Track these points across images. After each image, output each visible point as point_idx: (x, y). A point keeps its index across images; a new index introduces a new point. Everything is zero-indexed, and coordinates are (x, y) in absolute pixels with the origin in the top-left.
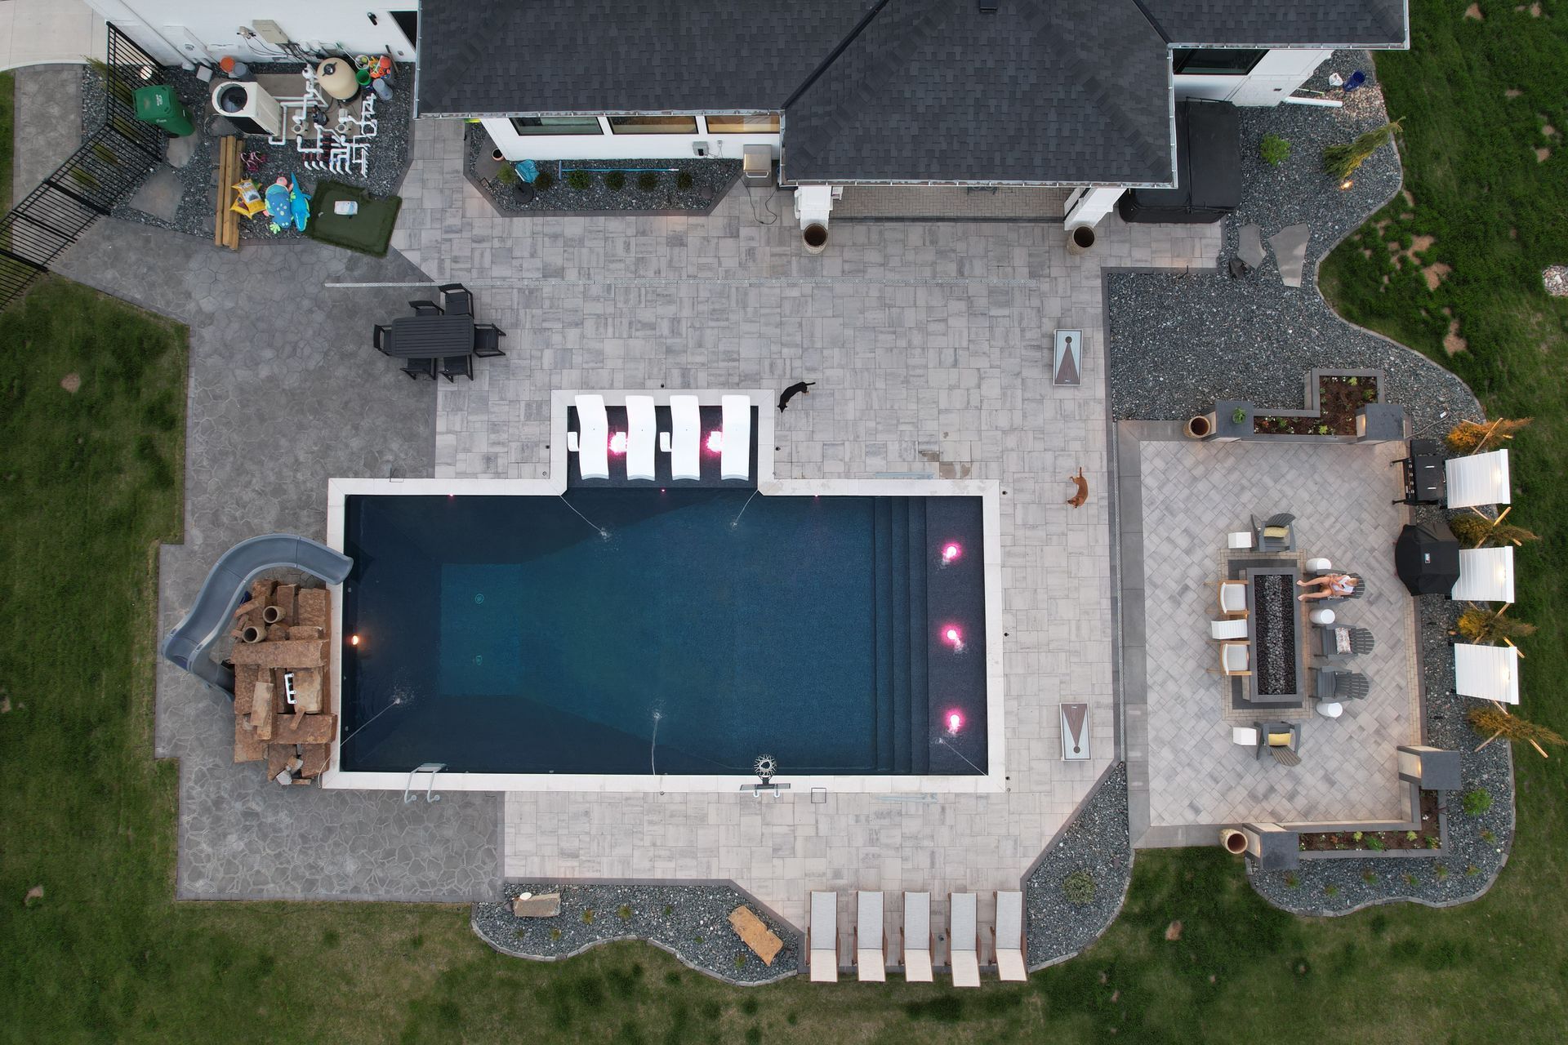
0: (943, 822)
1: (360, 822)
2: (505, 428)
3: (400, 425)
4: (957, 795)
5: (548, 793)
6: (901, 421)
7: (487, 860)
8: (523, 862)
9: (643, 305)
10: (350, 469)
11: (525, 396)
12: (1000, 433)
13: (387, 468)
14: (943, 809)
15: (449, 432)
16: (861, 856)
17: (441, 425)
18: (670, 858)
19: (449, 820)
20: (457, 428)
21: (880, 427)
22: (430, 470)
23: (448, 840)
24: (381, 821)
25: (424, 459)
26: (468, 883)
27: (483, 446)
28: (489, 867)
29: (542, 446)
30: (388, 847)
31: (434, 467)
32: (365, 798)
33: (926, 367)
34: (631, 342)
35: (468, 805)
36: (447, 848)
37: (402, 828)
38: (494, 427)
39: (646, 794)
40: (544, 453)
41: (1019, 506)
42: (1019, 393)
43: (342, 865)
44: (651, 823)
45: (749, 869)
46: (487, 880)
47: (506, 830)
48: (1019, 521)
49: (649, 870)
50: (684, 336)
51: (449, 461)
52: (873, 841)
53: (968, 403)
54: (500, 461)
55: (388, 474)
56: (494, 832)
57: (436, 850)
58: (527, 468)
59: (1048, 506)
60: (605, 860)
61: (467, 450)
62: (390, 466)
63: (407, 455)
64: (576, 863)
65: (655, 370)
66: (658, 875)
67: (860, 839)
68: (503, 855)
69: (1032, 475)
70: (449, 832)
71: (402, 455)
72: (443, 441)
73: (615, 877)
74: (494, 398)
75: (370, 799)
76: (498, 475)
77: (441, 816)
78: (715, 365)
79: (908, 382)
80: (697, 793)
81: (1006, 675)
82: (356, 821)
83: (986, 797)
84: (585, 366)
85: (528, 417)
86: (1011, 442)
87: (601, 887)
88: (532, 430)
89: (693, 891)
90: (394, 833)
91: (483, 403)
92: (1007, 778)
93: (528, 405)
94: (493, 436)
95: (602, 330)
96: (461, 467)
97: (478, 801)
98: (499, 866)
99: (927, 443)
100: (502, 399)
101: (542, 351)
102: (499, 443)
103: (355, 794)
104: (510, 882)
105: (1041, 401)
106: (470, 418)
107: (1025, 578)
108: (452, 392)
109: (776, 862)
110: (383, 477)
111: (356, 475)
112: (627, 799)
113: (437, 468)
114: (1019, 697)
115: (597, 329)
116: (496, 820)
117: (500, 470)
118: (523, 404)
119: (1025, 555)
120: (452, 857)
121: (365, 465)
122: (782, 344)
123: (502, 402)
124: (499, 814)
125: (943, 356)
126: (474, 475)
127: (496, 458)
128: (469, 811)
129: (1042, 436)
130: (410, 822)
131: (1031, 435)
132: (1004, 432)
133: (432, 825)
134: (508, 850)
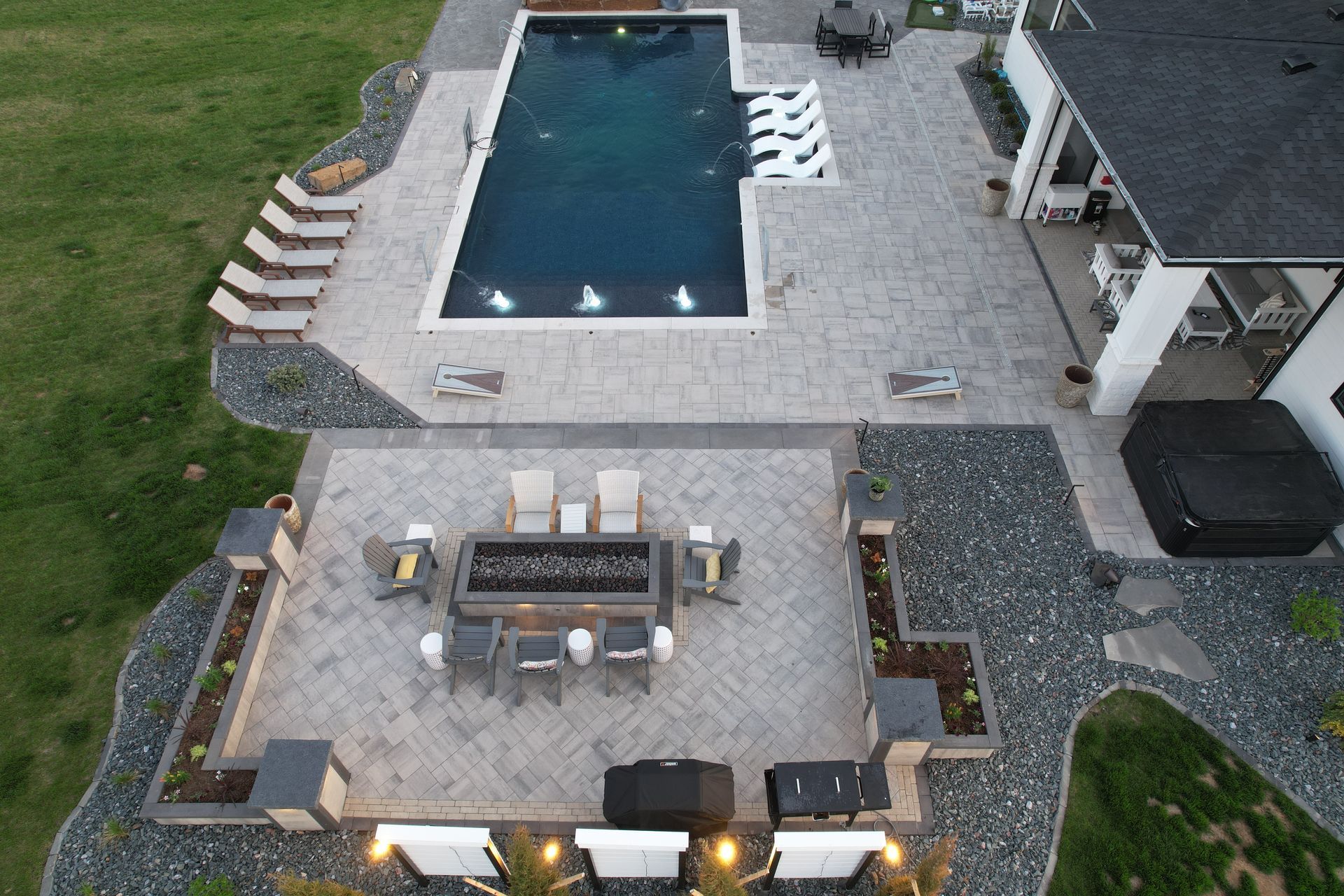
0: (398, 286)
2: (784, 68)
3: (780, 32)
4: (424, 296)
5: (493, 85)
6: (824, 262)
8: (442, 78)
9: (902, 125)
10: (745, 15)
12: (822, 331)
13: (747, 27)
14: (413, 286)
15: (778, 48)
16: (384, 236)
17: (783, 45)
19: (484, 51)
20: (781, 51)
21: (814, 248)
22: (748, 41)
23: (468, 51)
25: (756, 39)
27: (769, 59)
31: (750, 43)
33: (885, 279)
34: (868, 119)
35: (492, 57)
36: (463, 51)
41: (738, 344)
42: (873, 347)
45: (398, 175)
47: (469, 71)
48: (720, 344)
49: (416, 129)
51: (755, 47)
52: (396, 243)
53: (852, 308)
54: (757, 65)
55: (742, 27)
56: (468, 67)
58: (753, 75)
59: (739, 369)
61: (764, 54)
62: (749, 28)
65: (845, 128)
67: (400, 235)
69: (776, 356)
71: (757, 32)
72: (770, 46)
73: (416, 114)
74: (807, 64)
77: (487, 48)
79: (866, 266)
81: (545, 332)
83: (416, 314)
84: (842, 98)
86: (812, 340)
87: (410, 109)
88: (785, 76)
89: (389, 148)
91: (802, 60)
92: (431, 332)
94: (777, 63)
96: (751, 52)
99: (803, 279)
100: (808, 67)
101: (850, 82)
102: (772, 65)
105: (865, 364)
106: (790, 55)
107: (655, 348)
108: (807, 49)
111: (741, 17)
114: (519, 342)
116: (477, 68)
117: (750, 65)
119: (681, 349)
120: (455, 53)
121: (748, 20)
122: (886, 192)
123: (805, 67)
124: (482, 68)
125: (900, 291)
126: (745, 56)
127: (760, 64)
128: (488, 58)
129: (823, 365)
131: (824, 356)
132: (823, 335)
134: (453, 72)
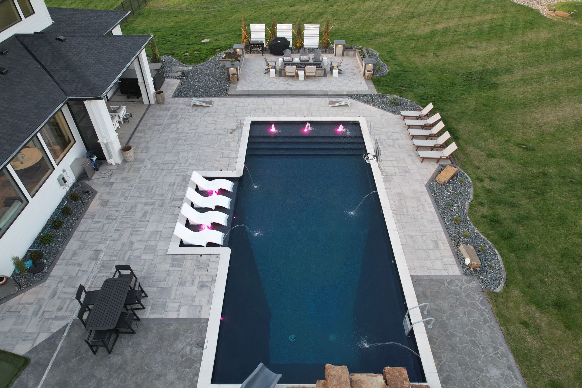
1: (460, 365)
2: (184, 278)
3: (166, 343)
5: (405, 254)
6: (216, 138)
7: (455, 284)
8: (449, 266)
9: (133, 217)
10: (191, 380)
11: (167, 267)
12: (227, 117)
13: (196, 350)
15: (179, 310)
17: (173, 315)
18: (423, 205)
19: (438, 306)
20: (177, 305)
21: (218, 143)
22: (202, 321)
23: (451, 306)
24: (453, 349)
25: (194, 325)
26: (473, 295)
27: (193, 290)
28: (460, 284)
29: (200, 258)
30: (469, 344)
31: (201, 319)
32: (440, 362)
33: (195, 133)
34: (151, 220)
35: (424, 294)
36: (456, 306)
37: (453, 335)
38: (182, 284)
39: (393, 214)
40: (203, 258)
41: (256, 113)
43: (497, 379)
44: (407, 211)
45: (418, 180)
46: (467, 285)
47: (433, 274)
48: (262, 113)
49: (432, 213)
50: (156, 201)
51: (198, 310)
53: (213, 124)
54: (205, 280)
55: (200, 350)
56: (436, 280)
57: (459, 312)
58: (212, 266)
59: (257, 108)
60: (433, 230)
61: (194, 299)
62: (195, 349)
63: (188, 337)
64: (440, 242)
65: (170, 211)
66: (433, 209)
68: (448, 276)
69: (244, 111)
70: (446, 306)
71: (188, 340)
72: (184, 314)
73: (441, 226)
74: (163, 284)
75: (440, 358)
76: (213, 281)
77: (436, 310)
78: (174, 190)
79: (200, 137)
80: (388, 196)
82: (459, 368)
83: (367, 121)
84: (157, 239)
85: (180, 265)
86: (231, 115)
87: (448, 231)
88: (188, 264)
89: (436, 198)
90: (458, 340)
91: (163, 290)
92: (359, 117)
93: (173, 266)
94: (188, 284)
95: (139, 233)
96: (204, 302)
97: (420, 289)
98: (456, 278)
99: (227, 132)
100: (165, 280)
101: (141, 260)
102: (193, 281)
103: (440, 370)
104: (463, 273)
105: (217, 109)
106: (172, 297)
108: (152, 309)
109: (411, 171)
110: (202, 353)
111: (197, 374)
112: (398, 220)
113: (202, 317)
114: (328, 114)
115: (139, 235)
116: (429, 279)
117: (210, 280)
118: (171, 268)
119: (275, 112)
120: (460, 303)
121: (190, 368)
122: (172, 169)
123: (167, 280)
124: (425, 278)
125: (192, 129)
126: (211, 294)
127: (202, 282)
128: (428, 294)
130: (447, 330)
131: (229, 111)
133: (445, 316)
134: (444, 273)
